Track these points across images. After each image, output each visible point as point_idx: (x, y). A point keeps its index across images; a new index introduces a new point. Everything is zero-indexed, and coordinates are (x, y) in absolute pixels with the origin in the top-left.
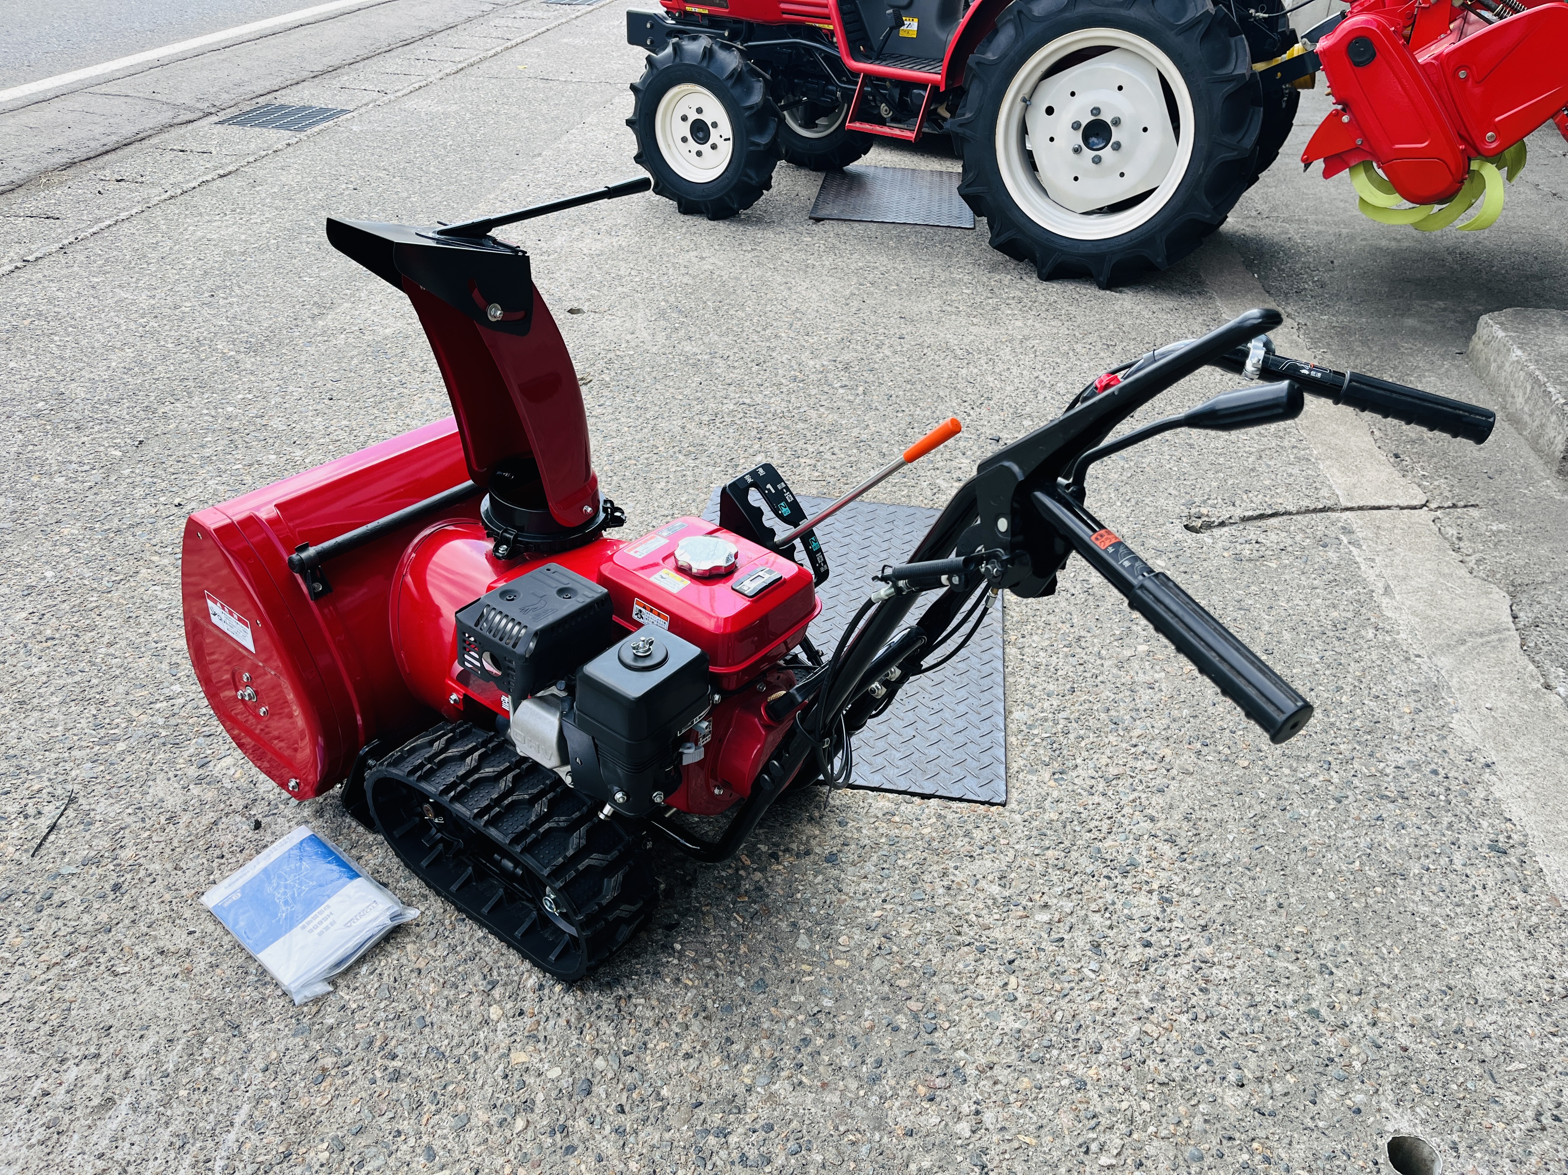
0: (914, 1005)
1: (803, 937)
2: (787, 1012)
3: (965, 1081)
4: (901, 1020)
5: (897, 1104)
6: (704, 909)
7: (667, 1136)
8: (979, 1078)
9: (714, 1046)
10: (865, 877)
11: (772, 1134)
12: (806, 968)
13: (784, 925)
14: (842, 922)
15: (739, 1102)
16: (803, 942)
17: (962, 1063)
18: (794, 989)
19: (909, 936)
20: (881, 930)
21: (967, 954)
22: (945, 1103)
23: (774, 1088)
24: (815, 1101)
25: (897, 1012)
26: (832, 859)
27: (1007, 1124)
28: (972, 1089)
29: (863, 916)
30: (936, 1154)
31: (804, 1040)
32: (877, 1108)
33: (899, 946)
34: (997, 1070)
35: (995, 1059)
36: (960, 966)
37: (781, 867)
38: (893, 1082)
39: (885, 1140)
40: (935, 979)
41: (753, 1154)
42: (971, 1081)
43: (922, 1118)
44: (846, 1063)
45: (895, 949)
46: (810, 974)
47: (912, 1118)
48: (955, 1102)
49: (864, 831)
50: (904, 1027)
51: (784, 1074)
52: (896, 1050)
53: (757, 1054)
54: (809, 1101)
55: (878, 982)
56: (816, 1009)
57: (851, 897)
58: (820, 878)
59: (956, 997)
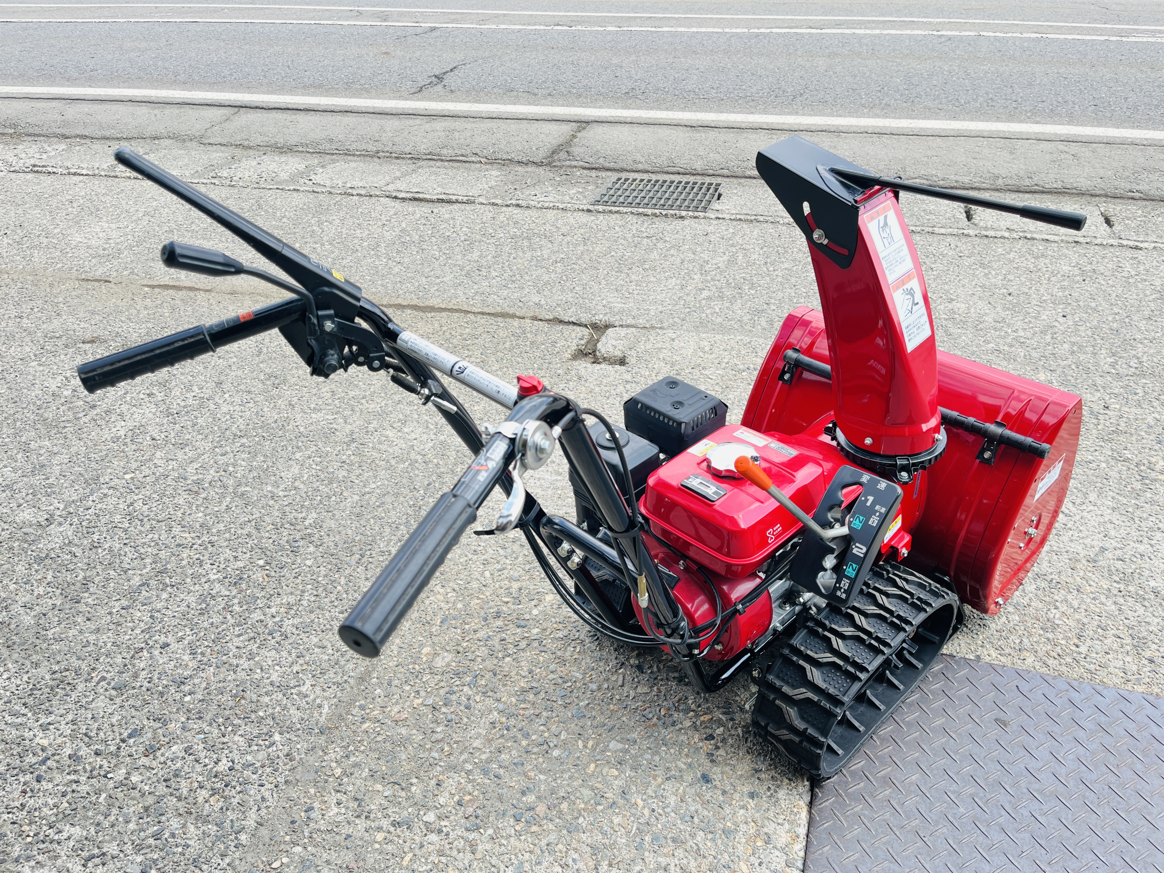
0: (541, 809)
1: (620, 746)
2: (553, 728)
3: (467, 830)
4: (531, 798)
5: (462, 781)
6: (655, 689)
7: (479, 659)
8: (466, 840)
9: (535, 684)
10: (682, 801)
11: (462, 708)
12: (590, 744)
13: (635, 735)
14: (633, 774)
15: (490, 694)
16: (614, 745)
17: (482, 831)
18: (574, 734)
19: (612, 822)
20: (621, 802)
21: (586, 864)
22: (454, 811)
23: (495, 713)
24: (479, 734)
25: (539, 798)
26: (706, 779)
27: (424, 850)
28: (460, 833)
29: (638, 792)
30: (419, 796)
31: (528, 734)
32: (463, 769)
33: (602, 811)
34: (469, 856)
35: (479, 856)
36: (576, 856)
37: (696, 740)
38: (479, 781)
39: (439, 768)
40: (565, 832)
41: (454, 697)
42: (466, 834)
43: (447, 794)
44: (503, 756)
45: (600, 808)
46: (585, 747)
47: (450, 788)
48: (452, 818)
49: (742, 812)
50: (524, 799)
51: (504, 720)
52: (505, 790)
53: (522, 706)
54: (480, 731)
55: (570, 790)
56: (552, 745)
57: (660, 786)
58: (683, 766)
59: (544, 842)
